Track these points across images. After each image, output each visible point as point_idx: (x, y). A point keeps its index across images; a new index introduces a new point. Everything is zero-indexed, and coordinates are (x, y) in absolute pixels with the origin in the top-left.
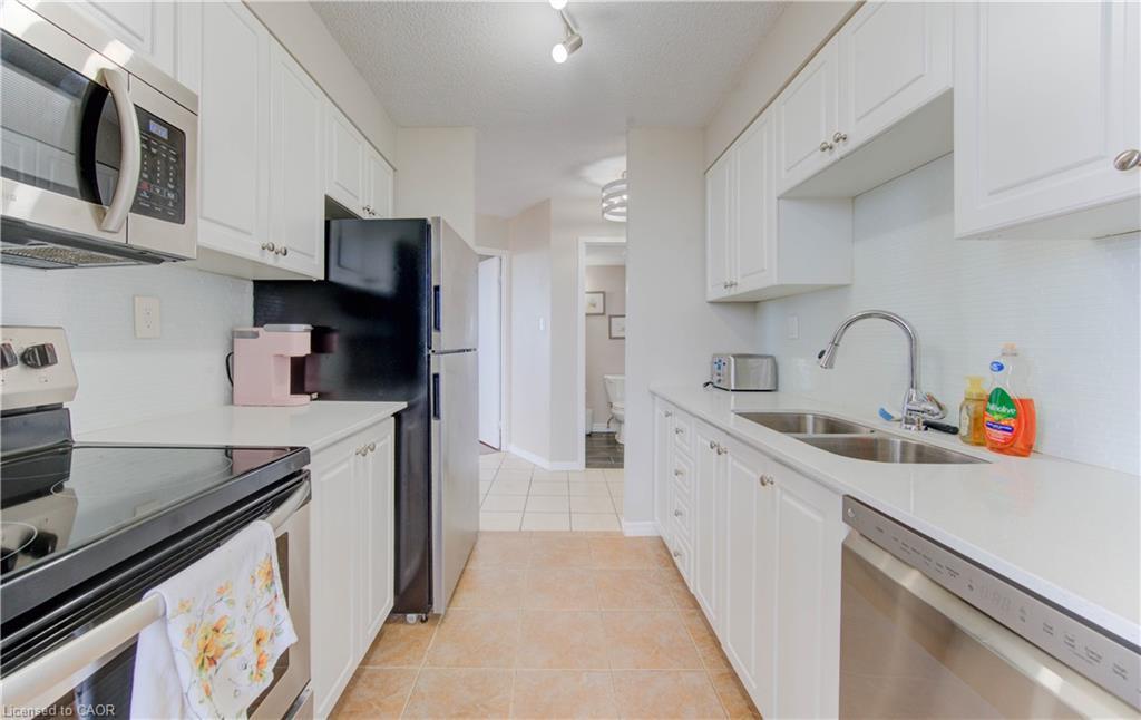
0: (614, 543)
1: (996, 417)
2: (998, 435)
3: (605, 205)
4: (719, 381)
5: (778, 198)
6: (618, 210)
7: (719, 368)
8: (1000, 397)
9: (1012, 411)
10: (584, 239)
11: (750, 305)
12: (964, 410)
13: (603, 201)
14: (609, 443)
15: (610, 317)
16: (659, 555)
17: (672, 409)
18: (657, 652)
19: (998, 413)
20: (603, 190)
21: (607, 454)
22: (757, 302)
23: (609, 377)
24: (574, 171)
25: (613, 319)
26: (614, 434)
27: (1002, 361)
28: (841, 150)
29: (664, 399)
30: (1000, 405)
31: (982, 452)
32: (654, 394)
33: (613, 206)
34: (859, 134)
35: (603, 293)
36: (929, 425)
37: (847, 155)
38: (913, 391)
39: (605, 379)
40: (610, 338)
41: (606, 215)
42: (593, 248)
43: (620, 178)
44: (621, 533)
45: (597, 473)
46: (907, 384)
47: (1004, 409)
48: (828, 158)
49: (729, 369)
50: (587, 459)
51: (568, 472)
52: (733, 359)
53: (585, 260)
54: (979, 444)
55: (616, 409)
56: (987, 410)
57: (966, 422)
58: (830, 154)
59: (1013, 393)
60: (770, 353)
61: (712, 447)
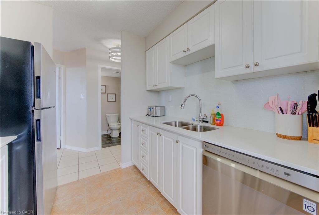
0: (119, 172)
1: (218, 118)
2: (218, 122)
3: (110, 55)
4: (151, 114)
5: (170, 63)
6: (115, 57)
7: (151, 110)
8: (218, 114)
9: (220, 117)
10: (100, 66)
11: (158, 92)
12: (211, 117)
13: (110, 53)
14: (108, 138)
15: (108, 94)
16: (134, 171)
17: (139, 124)
18: (142, 204)
19: (218, 117)
20: (110, 49)
21: (108, 142)
22: (159, 91)
23: (108, 115)
24: (98, 40)
25: (109, 95)
26: (110, 134)
27: (218, 106)
28: (188, 53)
29: (135, 120)
30: (218, 116)
31: (215, 126)
32: (131, 119)
33: (113, 56)
34: (193, 50)
35: (105, 86)
36: (204, 121)
37: (189, 55)
38: (200, 114)
39: (106, 116)
40: (108, 101)
41: (110, 59)
42: (103, 69)
43: (116, 47)
44: (120, 168)
45: (107, 149)
46: (199, 112)
47: (219, 116)
48: (185, 54)
49: (154, 111)
50: (102, 145)
51: (95, 151)
52: (155, 107)
53: (101, 74)
54: (214, 124)
55: (111, 125)
56: (216, 117)
57: (212, 120)
58: (186, 53)
59: (220, 113)
60: (163, 105)
61: (157, 134)
